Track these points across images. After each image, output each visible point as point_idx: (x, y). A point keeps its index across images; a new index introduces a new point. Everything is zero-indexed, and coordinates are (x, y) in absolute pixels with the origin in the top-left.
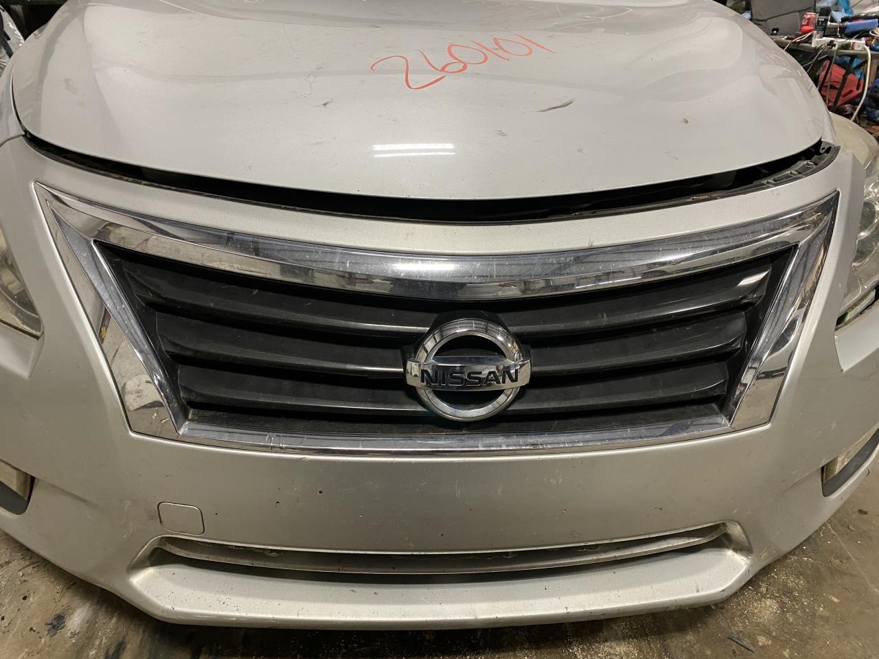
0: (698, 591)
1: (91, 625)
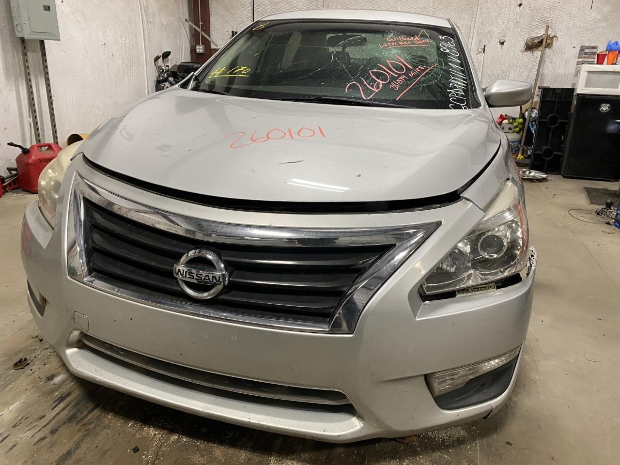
0: (324, 431)
1: (63, 382)
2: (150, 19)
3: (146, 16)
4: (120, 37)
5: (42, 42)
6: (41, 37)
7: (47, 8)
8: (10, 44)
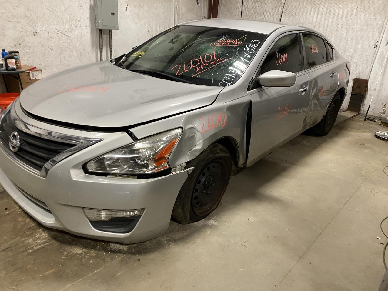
2: (180, 16)
3: (177, 15)
4: (159, 27)
5: (110, 31)
6: (110, 28)
7: (113, 14)
8: (95, 31)
